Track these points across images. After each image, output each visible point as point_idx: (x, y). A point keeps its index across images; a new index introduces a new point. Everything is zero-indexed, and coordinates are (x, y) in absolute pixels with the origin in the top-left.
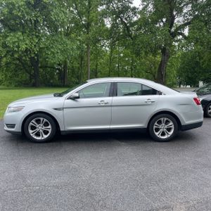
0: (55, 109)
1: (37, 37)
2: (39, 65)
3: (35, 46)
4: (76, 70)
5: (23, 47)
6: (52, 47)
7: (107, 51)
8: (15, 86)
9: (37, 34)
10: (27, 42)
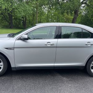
0: (7, 49)
1: (11, 2)
2: (13, 18)
3: (10, 7)
4: (31, 21)
5: (4, 7)
6: (19, 8)
7: (46, 12)
8: (2, 28)
9: (11, 1)
10: (6, 5)
